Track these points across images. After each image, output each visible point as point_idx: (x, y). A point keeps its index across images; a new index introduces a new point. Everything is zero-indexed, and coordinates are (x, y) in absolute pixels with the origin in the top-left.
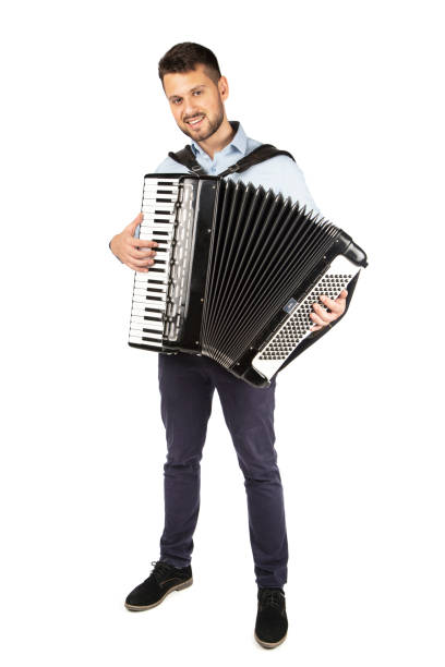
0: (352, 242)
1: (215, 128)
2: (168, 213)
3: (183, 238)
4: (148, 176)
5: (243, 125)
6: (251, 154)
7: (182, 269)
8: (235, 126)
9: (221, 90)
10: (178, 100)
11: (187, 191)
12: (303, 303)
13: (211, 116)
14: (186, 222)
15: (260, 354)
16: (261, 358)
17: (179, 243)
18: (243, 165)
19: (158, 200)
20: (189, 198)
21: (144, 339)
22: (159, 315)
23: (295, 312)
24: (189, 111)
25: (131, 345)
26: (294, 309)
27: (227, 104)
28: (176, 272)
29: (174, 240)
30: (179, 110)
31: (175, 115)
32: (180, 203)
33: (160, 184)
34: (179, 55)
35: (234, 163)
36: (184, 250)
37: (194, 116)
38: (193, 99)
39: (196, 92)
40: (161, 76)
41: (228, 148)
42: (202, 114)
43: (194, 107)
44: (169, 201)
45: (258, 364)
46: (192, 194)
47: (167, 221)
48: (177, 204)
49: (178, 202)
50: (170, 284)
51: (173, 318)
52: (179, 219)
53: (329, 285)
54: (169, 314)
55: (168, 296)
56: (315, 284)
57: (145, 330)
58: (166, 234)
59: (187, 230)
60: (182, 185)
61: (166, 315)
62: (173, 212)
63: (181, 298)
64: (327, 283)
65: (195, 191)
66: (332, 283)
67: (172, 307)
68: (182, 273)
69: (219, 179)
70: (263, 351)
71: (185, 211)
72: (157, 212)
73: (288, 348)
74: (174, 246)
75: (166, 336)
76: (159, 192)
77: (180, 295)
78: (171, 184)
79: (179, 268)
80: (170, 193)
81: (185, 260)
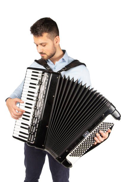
0: (116, 109)
2: (35, 84)
3: (41, 98)
4: (28, 68)
5: (67, 51)
6: (70, 63)
7: (40, 112)
8: (64, 51)
11: (45, 78)
12: (91, 133)
15: (70, 154)
16: (70, 155)
17: (39, 100)
18: (68, 68)
19: (32, 79)
20: (46, 81)
21: (20, 136)
22: (27, 127)
23: (88, 137)
25: (14, 137)
28: (37, 113)
29: (37, 98)
32: (42, 83)
33: (33, 72)
35: (64, 67)
36: (41, 103)
41: (61, 60)
44: (36, 79)
45: (69, 158)
46: (47, 79)
47: (34, 88)
48: (40, 83)
49: (41, 82)
50: (33, 117)
51: (33, 133)
52: (41, 90)
53: (103, 127)
54: (32, 131)
55: (32, 123)
56: (98, 126)
57: (20, 132)
58: (34, 93)
59: (43, 95)
60: (43, 74)
61: (30, 131)
62: (38, 85)
63: (38, 124)
64: (103, 126)
65: (49, 78)
66: (105, 126)
67: (33, 128)
68: (39, 113)
69: (60, 74)
70: (72, 152)
71: (44, 86)
72: (31, 83)
73: (83, 152)
74: (37, 101)
75: (29, 141)
76: (32, 75)
77: (37, 123)
78: (38, 73)
79: (38, 111)
80: (37, 76)
81: (41, 108)
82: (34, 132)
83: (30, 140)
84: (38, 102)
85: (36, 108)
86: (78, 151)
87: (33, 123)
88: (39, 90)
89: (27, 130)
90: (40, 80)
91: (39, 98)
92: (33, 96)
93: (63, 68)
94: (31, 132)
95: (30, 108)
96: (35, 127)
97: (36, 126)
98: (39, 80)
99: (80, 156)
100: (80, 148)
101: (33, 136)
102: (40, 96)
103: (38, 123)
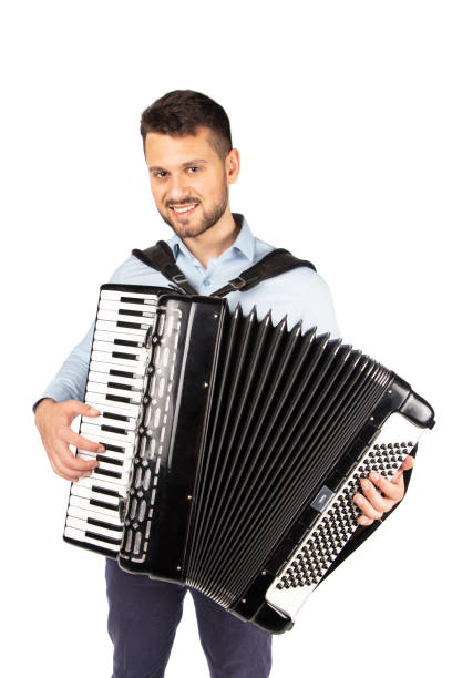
0: (412, 392)
1: (211, 222)
2: (134, 344)
3: (161, 394)
4: (105, 287)
7: (158, 444)
8: (239, 220)
9: (230, 167)
10: (162, 174)
11: (171, 319)
12: (340, 493)
13: (208, 206)
14: (168, 369)
15: (277, 580)
16: (279, 587)
17: (154, 402)
19: (120, 324)
20: (174, 331)
21: (89, 534)
22: (115, 501)
23: (330, 508)
24: (176, 194)
25: (67, 540)
26: (329, 503)
27: (232, 188)
28: (148, 447)
29: (147, 395)
30: (162, 189)
31: (154, 194)
32: (160, 338)
33: (124, 300)
34: (176, 109)
36: (163, 413)
37: (183, 202)
38: (184, 176)
39: (191, 168)
40: (144, 133)
41: (228, 252)
42: (194, 200)
43: (184, 190)
44: (137, 326)
45: (276, 597)
46: (179, 324)
47: (132, 357)
48: (154, 339)
49: (156, 334)
50: (136, 467)
51: (139, 523)
52: (157, 363)
53: (379, 461)
54: (133, 517)
55: (133, 486)
56: (358, 461)
57: (91, 521)
58: (130, 375)
59: (169, 382)
60: (163, 308)
61: (128, 517)
62: (144, 345)
63: (154, 491)
64: (377, 458)
65: (184, 321)
66: (383, 457)
67: (139, 504)
68: (157, 449)
69: (225, 302)
70: (284, 574)
71: (167, 350)
72: (117, 342)
73: (325, 567)
74: (146, 406)
75: (127, 554)
76: (122, 312)
77: (151, 487)
78: (141, 301)
79: (153, 442)
80: (139, 314)
81: (164, 430)
82: (141, 519)
83: (128, 550)
84: (150, 409)
85: (145, 434)
86: (303, 565)
87: (137, 486)
88: (152, 364)
89: (117, 514)
90: (151, 328)
91: (152, 394)
92: (128, 388)
93: (231, 282)
94: (132, 522)
95: (122, 432)
96: (144, 503)
97: (148, 500)
98: (148, 327)
99: (315, 581)
100: (310, 553)
101: (139, 534)
102: (157, 385)
103: (155, 487)
